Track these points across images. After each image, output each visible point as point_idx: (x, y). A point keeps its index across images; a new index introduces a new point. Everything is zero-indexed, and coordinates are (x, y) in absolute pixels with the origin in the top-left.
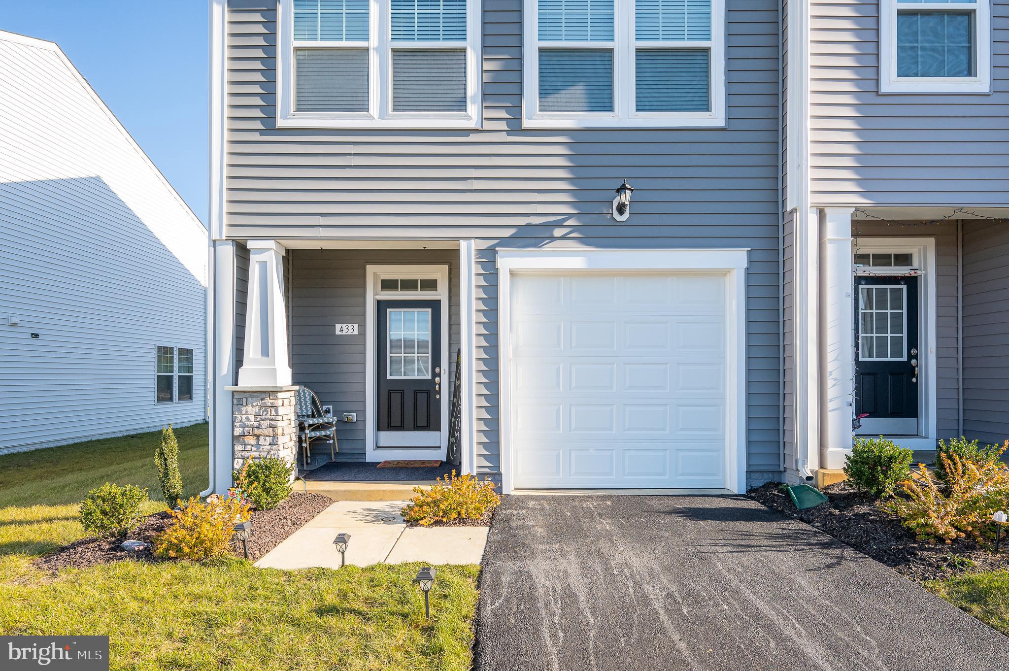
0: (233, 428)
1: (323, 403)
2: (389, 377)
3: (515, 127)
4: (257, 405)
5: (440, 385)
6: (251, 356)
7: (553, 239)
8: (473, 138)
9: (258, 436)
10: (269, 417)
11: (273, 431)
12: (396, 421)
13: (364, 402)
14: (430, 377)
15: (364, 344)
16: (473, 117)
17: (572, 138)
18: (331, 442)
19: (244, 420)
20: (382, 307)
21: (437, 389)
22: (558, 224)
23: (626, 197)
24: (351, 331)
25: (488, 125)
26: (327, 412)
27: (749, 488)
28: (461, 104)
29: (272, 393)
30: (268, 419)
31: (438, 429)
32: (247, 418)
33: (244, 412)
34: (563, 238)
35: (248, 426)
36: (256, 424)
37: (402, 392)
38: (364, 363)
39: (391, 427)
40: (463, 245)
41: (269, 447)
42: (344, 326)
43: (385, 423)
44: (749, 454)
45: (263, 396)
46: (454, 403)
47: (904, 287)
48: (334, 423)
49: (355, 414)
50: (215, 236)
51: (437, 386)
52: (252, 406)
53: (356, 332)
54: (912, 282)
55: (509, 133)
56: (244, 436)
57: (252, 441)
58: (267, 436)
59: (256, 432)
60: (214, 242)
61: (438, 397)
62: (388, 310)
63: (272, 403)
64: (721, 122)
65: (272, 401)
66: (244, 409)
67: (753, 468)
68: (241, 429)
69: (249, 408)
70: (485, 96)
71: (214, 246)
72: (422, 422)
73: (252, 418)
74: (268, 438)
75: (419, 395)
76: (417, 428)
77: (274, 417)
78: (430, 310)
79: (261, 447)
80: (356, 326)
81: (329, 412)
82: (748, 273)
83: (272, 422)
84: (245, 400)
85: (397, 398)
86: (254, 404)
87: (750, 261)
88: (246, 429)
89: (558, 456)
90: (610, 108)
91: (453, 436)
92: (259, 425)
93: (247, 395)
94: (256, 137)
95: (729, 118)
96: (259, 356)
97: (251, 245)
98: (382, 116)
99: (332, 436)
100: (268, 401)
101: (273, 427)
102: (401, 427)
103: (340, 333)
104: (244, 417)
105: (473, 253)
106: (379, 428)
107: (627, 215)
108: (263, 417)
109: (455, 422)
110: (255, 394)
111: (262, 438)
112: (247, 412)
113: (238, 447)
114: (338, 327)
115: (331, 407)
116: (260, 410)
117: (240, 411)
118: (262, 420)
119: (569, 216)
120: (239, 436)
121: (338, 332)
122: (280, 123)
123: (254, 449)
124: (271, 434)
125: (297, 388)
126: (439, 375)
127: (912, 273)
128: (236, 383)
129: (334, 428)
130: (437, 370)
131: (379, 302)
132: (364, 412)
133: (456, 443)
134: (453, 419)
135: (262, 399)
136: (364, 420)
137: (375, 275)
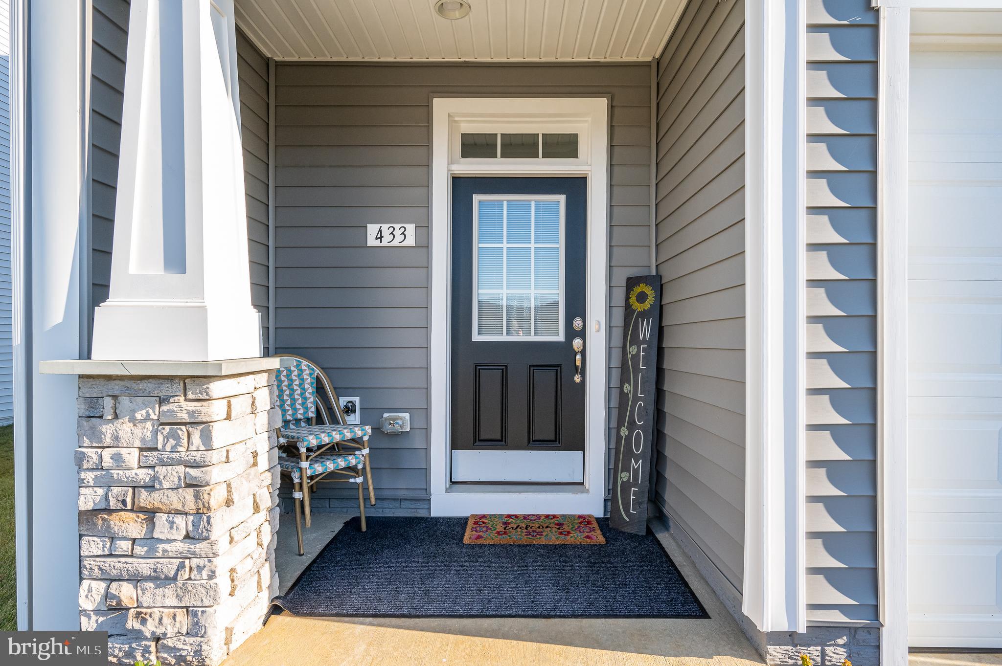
0: (78, 486)
1: (339, 391)
2: (476, 337)
4: (147, 418)
5: (583, 353)
6: (133, 269)
9: (150, 514)
10: (184, 455)
11: (197, 497)
12: (489, 428)
13: (427, 389)
14: (561, 338)
15: (428, 267)
18: (359, 480)
19: (107, 462)
20: (463, 190)
21: (578, 363)
24: (399, 237)
26: (349, 410)
29: (194, 381)
30: (179, 463)
31: (577, 443)
32: (117, 458)
33: (108, 440)
35: (119, 483)
36: (144, 475)
37: (504, 369)
38: (427, 308)
39: (479, 441)
41: (181, 547)
42: (385, 227)
43: (470, 433)
45: (165, 390)
46: (623, 397)
48: (366, 438)
49: (407, 416)
51: (578, 357)
52: (133, 420)
53: (410, 241)
56: (109, 511)
57: (131, 526)
58: (178, 512)
59: (145, 499)
61: (577, 379)
62: (477, 198)
63: (191, 414)
65: (192, 406)
66: (107, 430)
68: (100, 491)
69: (125, 428)
72: (544, 429)
73: (132, 457)
74: (180, 520)
75: (538, 375)
76: (534, 442)
77: (198, 456)
78: (562, 199)
79: (161, 547)
80: (411, 228)
81: (354, 411)
83: (193, 472)
84: (108, 402)
85: (491, 381)
86: (138, 416)
88: (115, 490)
91: (626, 468)
92: (155, 478)
93: (116, 387)
96: (157, 267)
99: (360, 467)
100: (182, 408)
101: (196, 485)
102: (501, 442)
103: (377, 243)
104: (107, 454)
106: (456, 443)
108: (165, 456)
109: (629, 438)
110: (142, 385)
111: (161, 519)
112: (116, 438)
113: (94, 545)
114: (372, 229)
115: (357, 400)
116: (155, 433)
117: (96, 436)
118: (163, 464)
120: (95, 512)
121: (372, 241)
123: (139, 550)
124: (191, 505)
125: (274, 363)
126: (582, 334)
128: (86, 353)
129: (366, 451)
130: (578, 323)
131: (457, 181)
132: (427, 410)
133: (635, 484)
134: (624, 432)
135: (162, 401)
136: (427, 430)
137: (451, 120)
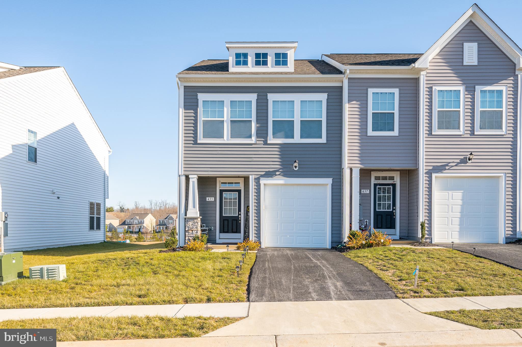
0: (185, 228)
1: (202, 224)
2: (223, 215)
3: (266, 143)
5: (241, 218)
6: (190, 208)
7: (276, 175)
8: (253, 146)
9: (192, 231)
10: (196, 225)
12: (226, 230)
13: (216, 223)
14: (237, 215)
15: (216, 204)
16: (253, 140)
17: (281, 146)
20: (221, 191)
22: (278, 171)
23: (296, 164)
24: (211, 199)
25: (258, 142)
26: (204, 226)
27: (332, 247)
28: (250, 137)
29: (196, 218)
31: (240, 232)
32: (190, 225)
34: (279, 175)
35: (190, 228)
36: (192, 227)
37: (228, 220)
38: (216, 210)
39: (224, 232)
40: (250, 176)
41: (196, 234)
42: (209, 198)
43: (223, 230)
44: (332, 237)
46: (246, 224)
47: (391, 187)
48: (207, 229)
49: (213, 227)
50: (180, 174)
51: (240, 218)
52: (191, 222)
53: (213, 200)
54: (394, 185)
55: (264, 145)
56: (189, 230)
57: (191, 232)
59: (192, 229)
60: (179, 175)
61: (240, 222)
62: (224, 193)
64: (325, 142)
66: (189, 223)
67: (333, 241)
68: (188, 228)
69: (190, 223)
70: (257, 134)
71: (180, 177)
72: (235, 230)
73: (191, 225)
74: (195, 231)
75: (233, 221)
76: (233, 232)
78: (237, 193)
80: (213, 198)
82: (332, 185)
85: (226, 222)
86: (192, 221)
87: (333, 182)
89: (278, 238)
90: (293, 137)
91: (245, 234)
93: (189, 219)
94: (192, 145)
95: (327, 140)
96: (192, 208)
97: (190, 176)
98: (228, 140)
99: (206, 234)
100: (195, 221)
101: (197, 228)
102: (227, 232)
103: (208, 200)
104: (189, 225)
105: (253, 179)
106: (220, 232)
107: (297, 168)
109: (246, 230)
110: (192, 219)
111: (193, 231)
112: (189, 224)
113: (187, 234)
114: (207, 198)
116: (193, 223)
117: (187, 223)
118: (194, 226)
119: (281, 169)
120: (187, 230)
121: (207, 200)
122: (199, 142)
123: (191, 234)
124: (196, 230)
125: (201, 217)
126: (240, 215)
127: (393, 183)
128: (186, 215)
129: (207, 231)
130: (240, 213)
131: (220, 190)
132: (216, 226)
133: (246, 236)
134: (245, 229)
135: (194, 220)
136: (216, 229)
137: (220, 181)
